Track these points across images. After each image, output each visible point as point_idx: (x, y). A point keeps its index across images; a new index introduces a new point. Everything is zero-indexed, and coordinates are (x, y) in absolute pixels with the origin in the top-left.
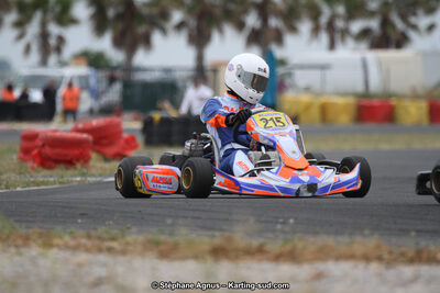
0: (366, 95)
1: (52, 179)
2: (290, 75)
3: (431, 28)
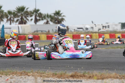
3: (32, 20)
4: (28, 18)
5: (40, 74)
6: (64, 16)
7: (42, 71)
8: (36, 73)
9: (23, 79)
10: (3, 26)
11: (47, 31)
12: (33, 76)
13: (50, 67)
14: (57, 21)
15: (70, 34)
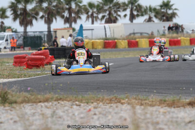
3: (125, 16)
4: (119, 13)
5: (140, 101)
6: (176, 9)
7: (142, 97)
8: (134, 99)
9: (114, 109)
10: (81, 26)
11: (150, 33)
12: (129, 104)
13: (156, 89)
14: (165, 18)
15: (185, 37)
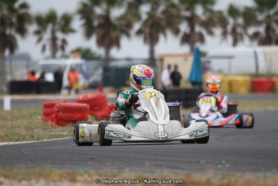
0: (257, 75)
1: (65, 133)
2: (209, 62)
